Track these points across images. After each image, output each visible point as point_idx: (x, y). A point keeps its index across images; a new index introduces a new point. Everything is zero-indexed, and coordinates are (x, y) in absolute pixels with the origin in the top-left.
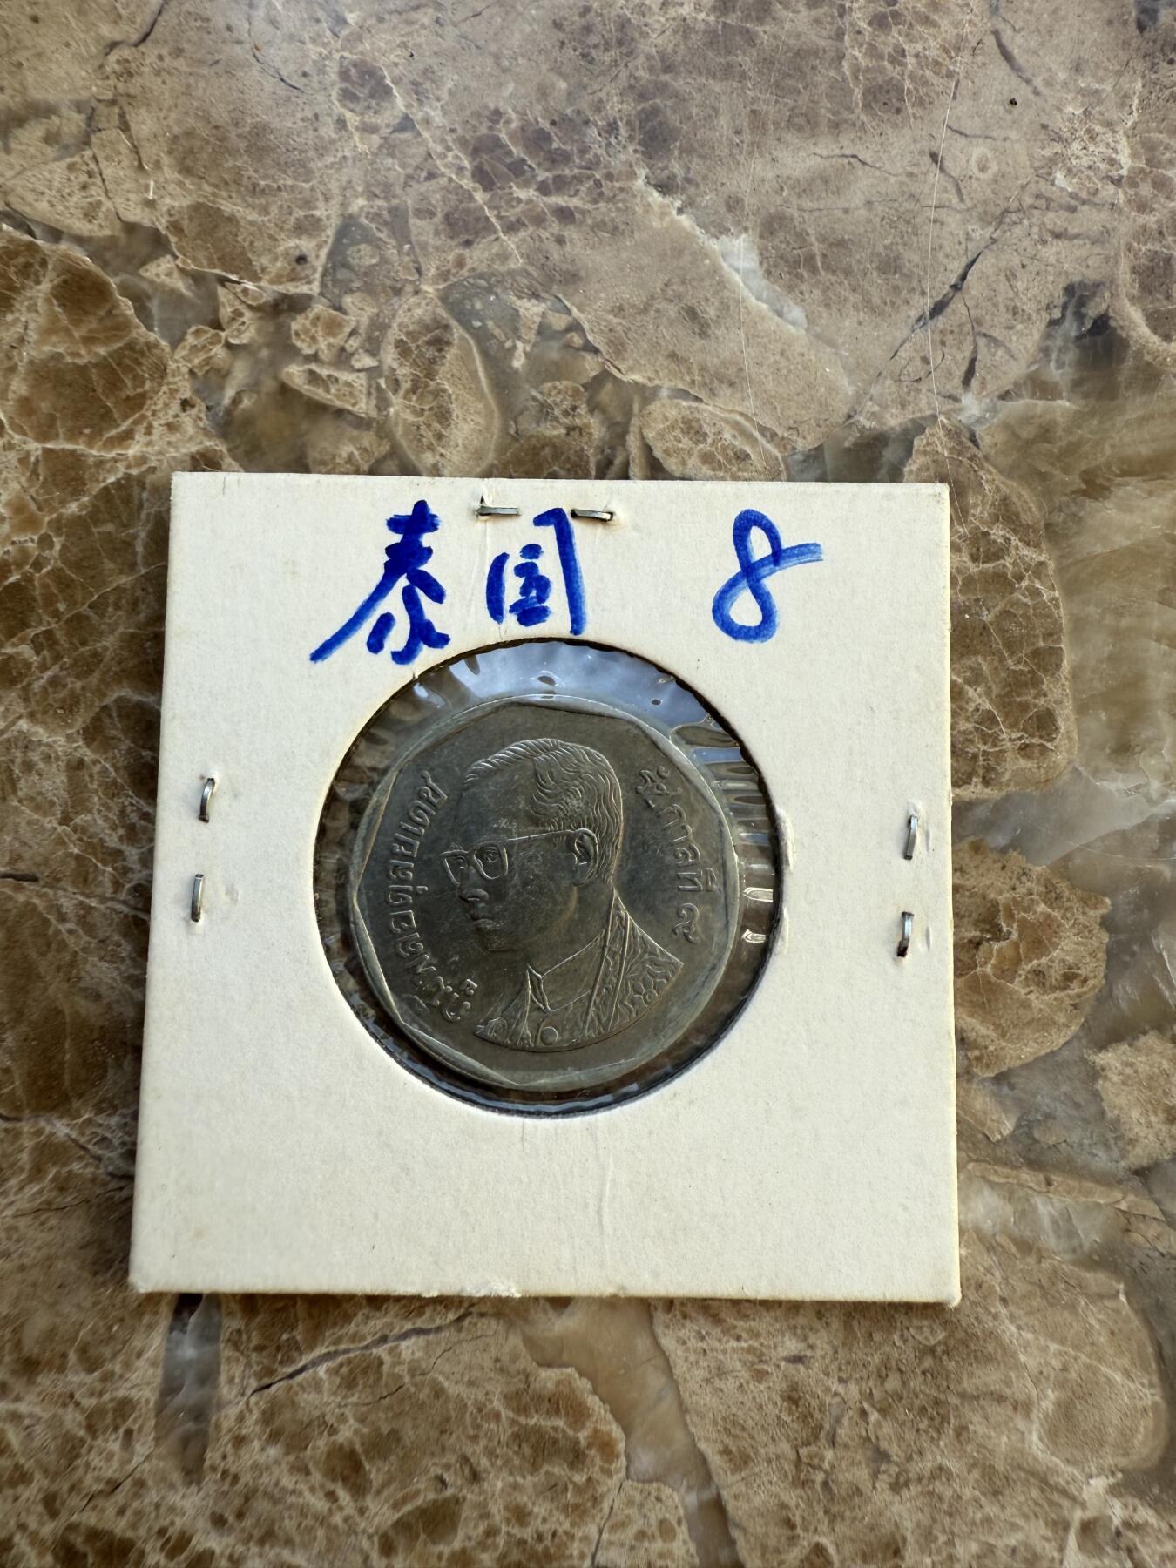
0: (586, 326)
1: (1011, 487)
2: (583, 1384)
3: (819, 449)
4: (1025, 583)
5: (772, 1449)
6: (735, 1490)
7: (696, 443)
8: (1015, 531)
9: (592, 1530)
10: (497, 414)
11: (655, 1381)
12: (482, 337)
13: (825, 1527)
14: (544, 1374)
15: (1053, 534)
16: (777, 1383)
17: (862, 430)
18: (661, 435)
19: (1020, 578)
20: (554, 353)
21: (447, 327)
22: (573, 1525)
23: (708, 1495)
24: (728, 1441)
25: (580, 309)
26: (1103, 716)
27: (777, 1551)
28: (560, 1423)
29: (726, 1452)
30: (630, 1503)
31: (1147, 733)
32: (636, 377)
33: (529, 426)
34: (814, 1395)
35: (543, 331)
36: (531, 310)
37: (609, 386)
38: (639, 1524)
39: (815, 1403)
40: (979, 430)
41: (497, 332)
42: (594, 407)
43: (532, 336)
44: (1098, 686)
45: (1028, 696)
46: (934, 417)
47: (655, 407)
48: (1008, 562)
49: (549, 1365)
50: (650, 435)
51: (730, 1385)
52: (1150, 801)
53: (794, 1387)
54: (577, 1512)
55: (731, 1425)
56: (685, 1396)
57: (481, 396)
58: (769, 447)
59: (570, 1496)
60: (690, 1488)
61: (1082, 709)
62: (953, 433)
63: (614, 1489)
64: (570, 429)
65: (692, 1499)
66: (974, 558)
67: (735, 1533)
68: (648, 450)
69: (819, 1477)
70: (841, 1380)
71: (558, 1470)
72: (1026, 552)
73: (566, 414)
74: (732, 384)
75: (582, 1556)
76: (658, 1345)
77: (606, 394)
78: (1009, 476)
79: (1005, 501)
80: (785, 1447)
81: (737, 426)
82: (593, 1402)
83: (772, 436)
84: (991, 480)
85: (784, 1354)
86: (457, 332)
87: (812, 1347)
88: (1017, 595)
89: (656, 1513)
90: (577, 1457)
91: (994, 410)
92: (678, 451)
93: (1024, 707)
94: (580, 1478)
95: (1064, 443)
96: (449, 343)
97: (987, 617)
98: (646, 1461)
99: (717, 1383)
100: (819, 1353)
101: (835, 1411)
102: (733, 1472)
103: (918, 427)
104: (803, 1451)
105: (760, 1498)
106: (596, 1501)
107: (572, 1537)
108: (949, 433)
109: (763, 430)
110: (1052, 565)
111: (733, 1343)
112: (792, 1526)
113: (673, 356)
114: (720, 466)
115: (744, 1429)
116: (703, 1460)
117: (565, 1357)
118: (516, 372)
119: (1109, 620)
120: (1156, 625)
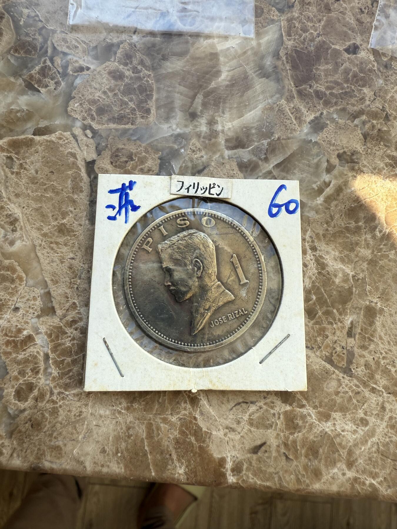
0: (40, 16)
1: (144, 57)
2: (16, 264)
3: (96, 47)
4: (145, 79)
5: (64, 279)
6: (54, 289)
7: (66, 43)
8: (144, 67)
9: (15, 298)
10: (15, 34)
11: (35, 264)
12: (13, 17)
13: (76, 298)
14: (6, 261)
15: (154, 68)
16: (67, 264)
17: (107, 42)
18: (57, 42)
19: (144, 78)
20: (31, 21)
21: (4, 14)
22: (10, 297)
23: (46, 290)
24: (53, 278)
25: (38, 11)
26: (162, 110)
27: (63, 304)
28: (9, 273)
29: (52, 280)
30: (26, 292)
31: (174, 114)
32: (52, 28)
33: (23, 38)
34: (76, 267)
35: (28, 16)
36: (26, 11)
37: (44, 30)
38: (28, 297)
39: (76, 269)
40: (137, 44)
41: (17, 16)
42: (40, 34)
43: (25, 17)
44: (162, 103)
45: (144, 105)
46: (126, 40)
47: (56, 35)
48: (141, 74)
49: (7, 259)
50: (54, 41)
51: (54, 264)
52: (173, 130)
53: (71, 265)
54: (12, 294)
55: (54, 274)
56: (43, 267)
57: (11, 30)
58: (84, 45)
59: (10, 291)
60: (42, 289)
61: (158, 108)
62: (130, 44)
63: (22, 289)
64: (33, 39)
65: (42, 291)
66: (133, 73)
67: (53, 299)
68: (53, 44)
69: (76, 286)
70: (83, 263)
71: (8, 284)
72: (146, 72)
73: (33, 35)
74: (76, 31)
75: (12, 305)
76: (36, 255)
77: (44, 32)
78: (144, 55)
79: (142, 60)
80: (68, 279)
81: (76, 40)
82: (18, 268)
83: (85, 43)
84: (138, 55)
85: (69, 257)
86: (6, 15)
87: (76, 256)
88: (143, 82)
89: (32, 295)
90: (13, 281)
91: (141, 39)
92: (61, 45)
93: (143, 107)
94: (13, 286)
95: (158, 48)
96: (4, 18)
97: (135, 86)
98: (31, 282)
99: (51, 264)
100: (78, 257)
101: (81, 271)
102: (54, 285)
103: (122, 42)
104: (72, 280)
105: (60, 291)
106: (17, 292)
107: (10, 300)
108: (129, 44)
109: (82, 41)
110: (152, 75)
111: (56, 255)
112: (68, 298)
113: (61, 23)
114: (71, 49)
115: (57, 275)
116: (46, 281)
117: (12, 258)
118: (21, 25)
119: (166, 88)
120: (177, 90)
